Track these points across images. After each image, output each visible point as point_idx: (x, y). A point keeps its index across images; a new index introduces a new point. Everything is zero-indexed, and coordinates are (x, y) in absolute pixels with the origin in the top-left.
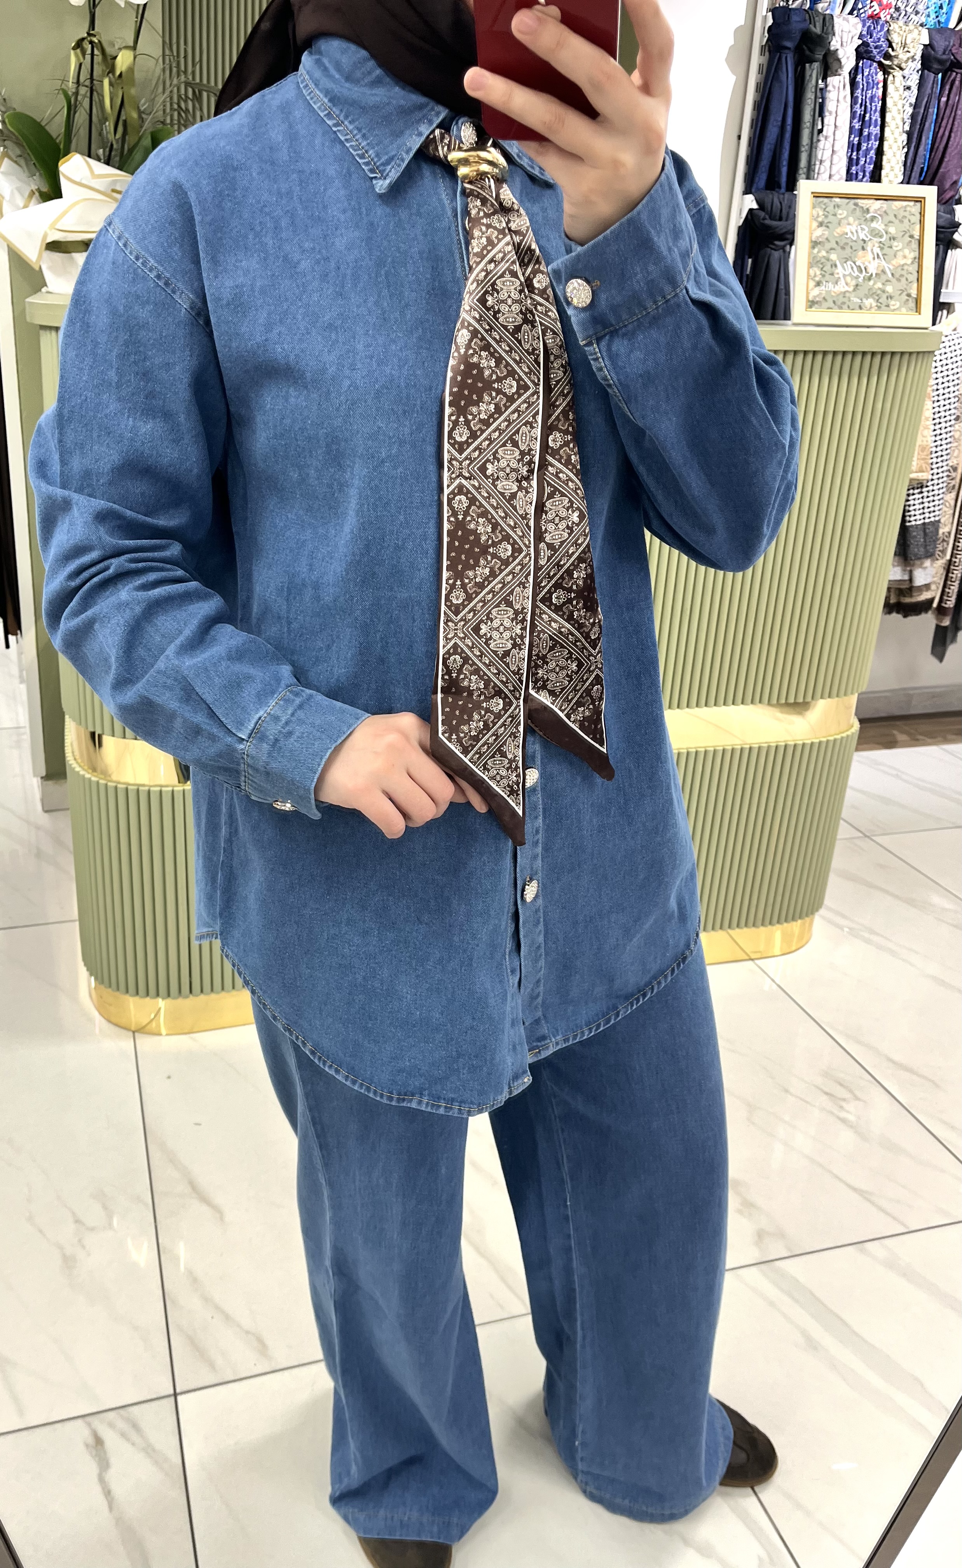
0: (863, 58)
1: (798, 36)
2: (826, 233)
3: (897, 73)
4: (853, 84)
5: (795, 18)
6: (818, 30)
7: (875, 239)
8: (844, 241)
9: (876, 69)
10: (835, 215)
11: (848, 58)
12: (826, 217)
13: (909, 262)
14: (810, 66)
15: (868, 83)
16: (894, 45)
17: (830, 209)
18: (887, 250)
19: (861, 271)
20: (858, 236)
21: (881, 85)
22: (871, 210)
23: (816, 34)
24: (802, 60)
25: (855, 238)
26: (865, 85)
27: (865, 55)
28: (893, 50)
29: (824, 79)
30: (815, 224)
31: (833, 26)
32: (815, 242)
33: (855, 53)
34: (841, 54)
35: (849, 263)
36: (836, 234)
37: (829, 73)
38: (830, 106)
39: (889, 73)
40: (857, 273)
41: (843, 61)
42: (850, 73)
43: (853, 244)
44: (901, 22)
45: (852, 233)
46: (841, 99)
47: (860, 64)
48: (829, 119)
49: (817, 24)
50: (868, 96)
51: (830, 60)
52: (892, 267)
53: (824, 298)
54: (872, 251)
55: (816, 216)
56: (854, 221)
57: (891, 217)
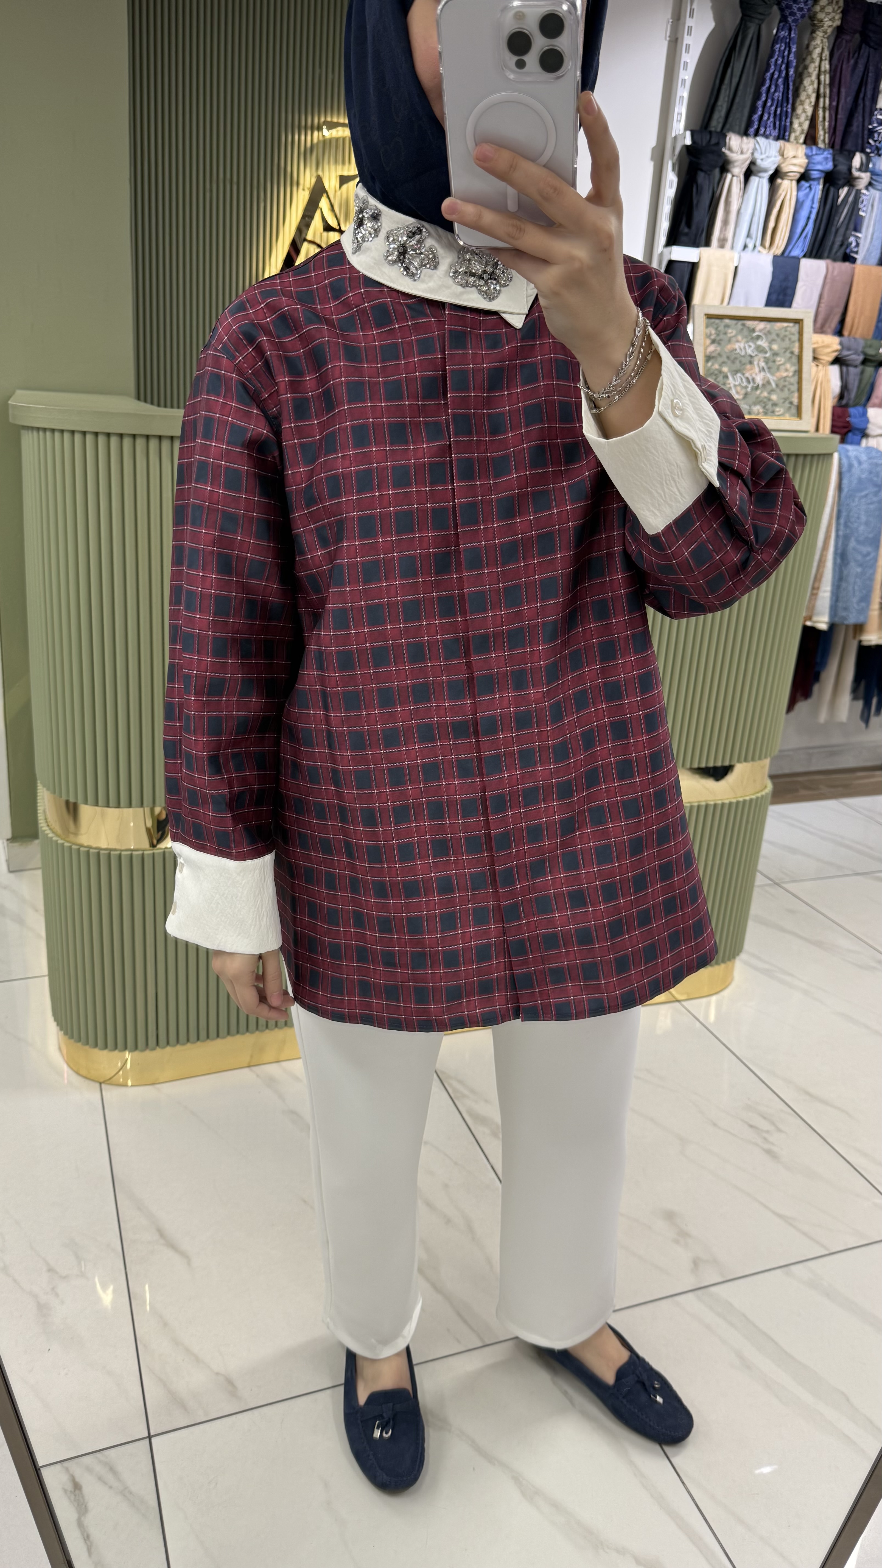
2: (719, 349)
7: (761, 355)
8: (734, 356)
10: (725, 333)
12: (718, 335)
13: (791, 374)
17: (721, 328)
19: (750, 382)
20: (746, 353)
22: (757, 329)
25: (743, 353)
30: (708, 341)
32: (709, 357)
35: (739, 375)
36: (726, 350)
40: (745, 384)
43: (741, 359)
45: (741, 349)
52: (775, 378)
54: (758, 364)
55: (708, 334)
56: (742, 339)
57: (774, 336)
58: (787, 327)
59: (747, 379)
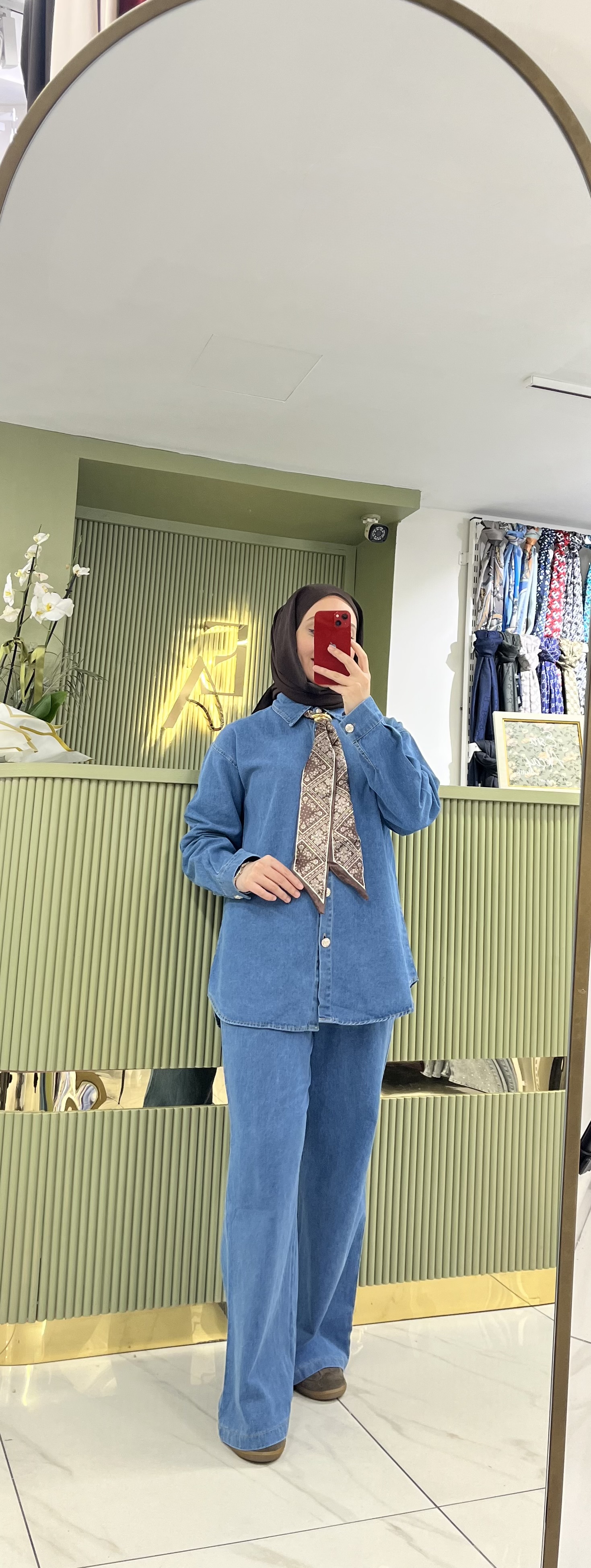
0: (545, 660)
1: (496, 647)
2: (517, 742)
3: (569, 669)
4: (540, 676)
5: (491, 636)
6: (510, 644)
7: (549, 746)
8: (529, 746)
9: (554, 667)
10: (520, 732)
11: (533, 660)
12: (515, 732)
13: (575, 758)
14: (507, 665)
15: (550, 675)
16: (565, 652)
17: (517, 728)
18: (558, 752)
19: (543, 764)
20: (538, 744)
21: (560, 677)
22: (545, 729)
23: (508, 645)
24: (501, 662)
25: (536, 745)
26: (548, 677)
27: (545, 658)
28: (565, 655)
29: (519, 673)
30: (508, 737)
31: (520, 641)
32: (509, 746)
33: (538, 657)
34: (527, 657)
35: (534, 759)
36: (522, 742)
37: (521, 669)
38: (525, 689)
39: (564, 670)
40: (540, 765)
41: (530, 662)
42: (537, 669)
43: (536, 748)
44: (568, 639)
45: (534, 742)
46: (532, 684)
47: (543, 664)
48: (525, 698)
49: (508, 640)
50: (551, 683)
51: (521, 662)
52: (563, 762)
53: (520, 779)
54: (549, 752)
55: (508, 732)
56: (534, 735)
57: (558, 732)
58: (567, 727)
59: (541, 762)
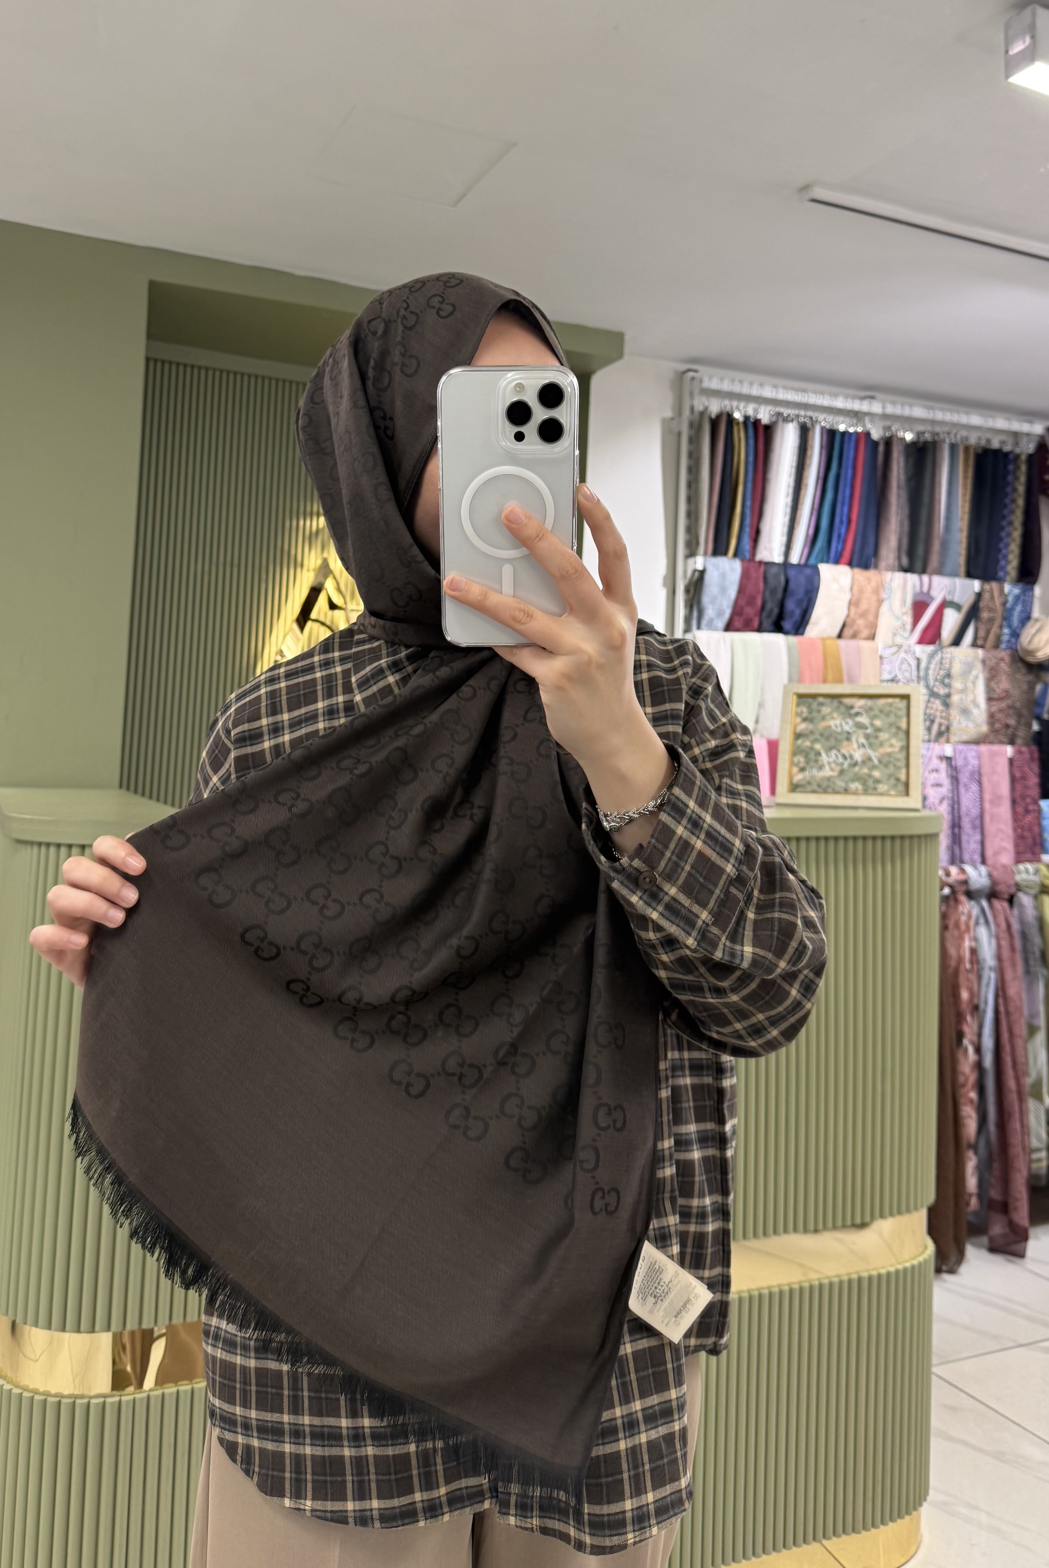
2: (810, 726)
7: (861, 732)
8: (828, 733)
10: (819, 711)
12: (811, 713)
13: (897, 749)
17: (815, 706)
18: (872, 740)
20: (842, 729)
22: (856, 706)
25: (839, 730)
30: (799, 720)
32: (799, 734)
35: (833, 751)
36: (820, 728)
40: (841, 760)
43: (836, 735)
45: (836, 726)
52: (877, 754)
53: (808, 782)
55: (799, 712)
56: (838, 716)
57: (877, 712)
59: (845, 757)
